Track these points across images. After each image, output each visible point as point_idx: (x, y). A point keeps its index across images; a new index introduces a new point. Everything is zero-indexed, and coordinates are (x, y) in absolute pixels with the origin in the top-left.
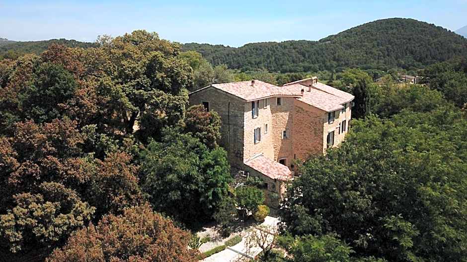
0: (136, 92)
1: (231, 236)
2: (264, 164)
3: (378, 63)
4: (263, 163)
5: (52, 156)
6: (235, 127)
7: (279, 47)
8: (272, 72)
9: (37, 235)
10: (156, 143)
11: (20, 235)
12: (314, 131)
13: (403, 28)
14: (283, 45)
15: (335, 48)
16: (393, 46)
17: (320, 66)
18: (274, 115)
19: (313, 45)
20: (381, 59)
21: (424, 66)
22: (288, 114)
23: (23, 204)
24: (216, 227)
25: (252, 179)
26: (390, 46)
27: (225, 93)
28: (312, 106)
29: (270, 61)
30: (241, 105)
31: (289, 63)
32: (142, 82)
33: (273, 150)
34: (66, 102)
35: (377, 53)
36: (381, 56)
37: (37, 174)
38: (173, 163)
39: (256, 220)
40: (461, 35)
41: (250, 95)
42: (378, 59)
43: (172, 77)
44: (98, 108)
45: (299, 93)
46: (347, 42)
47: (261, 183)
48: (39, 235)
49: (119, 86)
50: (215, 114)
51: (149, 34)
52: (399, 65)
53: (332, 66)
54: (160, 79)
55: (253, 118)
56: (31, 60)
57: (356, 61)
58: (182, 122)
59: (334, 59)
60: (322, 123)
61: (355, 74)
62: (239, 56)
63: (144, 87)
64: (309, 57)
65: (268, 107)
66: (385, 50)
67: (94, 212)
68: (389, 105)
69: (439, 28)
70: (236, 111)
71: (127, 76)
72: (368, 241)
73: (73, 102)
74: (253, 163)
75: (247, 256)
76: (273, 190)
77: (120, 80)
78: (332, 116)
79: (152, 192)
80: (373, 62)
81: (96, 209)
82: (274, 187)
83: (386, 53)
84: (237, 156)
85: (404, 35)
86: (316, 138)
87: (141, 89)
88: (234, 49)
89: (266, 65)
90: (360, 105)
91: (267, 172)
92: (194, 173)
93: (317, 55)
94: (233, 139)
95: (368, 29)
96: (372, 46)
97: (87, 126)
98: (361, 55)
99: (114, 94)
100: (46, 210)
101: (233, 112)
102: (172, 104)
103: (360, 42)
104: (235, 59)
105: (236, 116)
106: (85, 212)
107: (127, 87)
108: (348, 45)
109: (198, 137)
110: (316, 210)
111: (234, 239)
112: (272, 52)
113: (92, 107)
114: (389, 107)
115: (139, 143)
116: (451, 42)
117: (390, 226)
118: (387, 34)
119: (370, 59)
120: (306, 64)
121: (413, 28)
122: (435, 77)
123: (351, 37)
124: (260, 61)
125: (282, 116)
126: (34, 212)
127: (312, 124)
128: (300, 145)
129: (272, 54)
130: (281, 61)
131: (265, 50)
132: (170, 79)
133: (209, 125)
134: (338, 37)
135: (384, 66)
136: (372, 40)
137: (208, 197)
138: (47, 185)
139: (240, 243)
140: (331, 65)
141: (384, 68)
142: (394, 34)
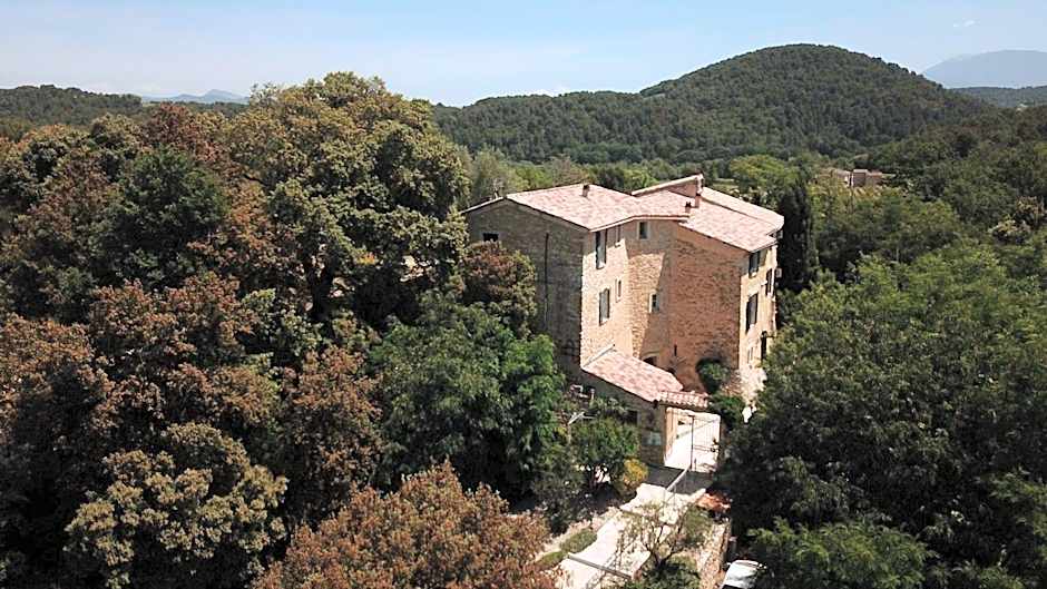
0: (358, 214)
1: (571, 531)
2: (622, 369)
3: (768, 141)
4: (619, 365)
5: (190, 365)
6: (560, 289)
7: (554, 107)
8: (539, 163)
9: (167, 548)
10: (405, 329)
11: (127, 549)
12: (718, 295)
13: (818, 67)
14: (565, 103)
15: (676, 109)
16: (798, 105)
17: (645, 149)
18: (633, 259)
19: (628, 101)
20: (774, 133)
21: (864, 148)
22: (661, 258)
23: (129, 475)
24: (533, 512)
25: (601, 402)
26: (791, 104)
27: (537, 214)
28: (716, 239)
29: (536, 139)
30: (575, 240)
31: (577, 142)
32: (369, 191)
33: (632, 336)
34: (206, 239)
35: (765, 120)
36: (774, 127)
37: (155, 406)
38: (452, 371)
39: (618, 493)
40: (938, 82)
41: (590, 216)
42: (769, 132)
43: (434, 179)
44: (276, 250)
45: (681, 211)
46: (703, 96)
47: (622, 410)
48: (172, 546)
49: (320, 201)
50: (526, 260)
51: (361, 82)
52: (812, 147)
53: (673, 149)
54: (412, 185)
55: (597, 268)
56: (65, 141)
57: (722, 137)
58: (457, 280)
59: (676, 134)
60: (736, 275)
61: (759, 167)
62: (466, 127)
63: (374, 201)
64: (620, 130)
65: (623, 241)
66: (781, 114)
67: (286, 488)
68: (839, 234)
69: (893, 67)
70: (564, 253)
71: (334, 177)
72: (955, 526)
73: (222, 239)
74: (600, 368)
75: (615, 573)
76: (650, 426)
77: (320, 188)
78: (754, 259)
79: (405, 439)
80: (757, 139)
81: (288, 481)
82: (651, 418)
83: (785, 120)
84: (566, 354)
85: (820, 81)
86: (723, 308)
87: (367, 206)
88: (455, 111)
89: (528, 146)
90: (796, 236)
91: (635, 388)
92: (494, 392)
93: (638, 124)
94: (555, 315)
95: (745, 67)
96: (755, 104)
97: (256, 292)
98: (731, 125)
99: (310, 220)
100: (188, 489)
101: (556, 256)
102: (437, 241)
103: (730, 97)
104: (457, 132)
105: (563, 264)
106: (269, 490)
107: (338, 203)
108: (703, 102)
109: (494, 312)
110: (830, 464)
111: (579, 536)
112: (541, 118)
113: (263, 248)
114: (840, 238)
115: (366, 330)
116: (917, 98)
117: (1006, 495)
118: (785, 78)
119: (750, 133)
120: (616, 145)
121: (837, 65)
122: (921, 173)
123: (709, 85)
124: (514, 139)
125: (649, 262)
126: (159, 494)
127: (714, 278)
128: (686, 326)
129: (539, 122)
130: (558, 138)
131: (524, 113)
132: (431, 184)
133: (514, 286)
134: (681, 85)
135: (781, 148)
136: (753, 92)
137: (523, 445)
138: (179, 431)
139: (594, 544)
140: (668, 146)
141: (780, 151)
142: (800, 79)
